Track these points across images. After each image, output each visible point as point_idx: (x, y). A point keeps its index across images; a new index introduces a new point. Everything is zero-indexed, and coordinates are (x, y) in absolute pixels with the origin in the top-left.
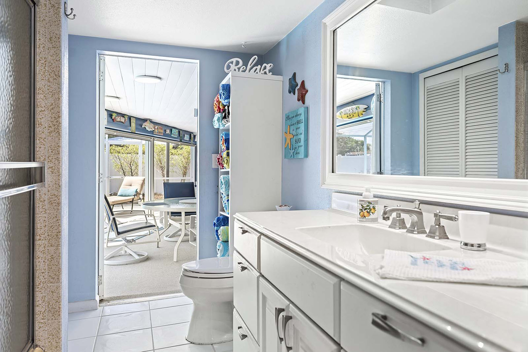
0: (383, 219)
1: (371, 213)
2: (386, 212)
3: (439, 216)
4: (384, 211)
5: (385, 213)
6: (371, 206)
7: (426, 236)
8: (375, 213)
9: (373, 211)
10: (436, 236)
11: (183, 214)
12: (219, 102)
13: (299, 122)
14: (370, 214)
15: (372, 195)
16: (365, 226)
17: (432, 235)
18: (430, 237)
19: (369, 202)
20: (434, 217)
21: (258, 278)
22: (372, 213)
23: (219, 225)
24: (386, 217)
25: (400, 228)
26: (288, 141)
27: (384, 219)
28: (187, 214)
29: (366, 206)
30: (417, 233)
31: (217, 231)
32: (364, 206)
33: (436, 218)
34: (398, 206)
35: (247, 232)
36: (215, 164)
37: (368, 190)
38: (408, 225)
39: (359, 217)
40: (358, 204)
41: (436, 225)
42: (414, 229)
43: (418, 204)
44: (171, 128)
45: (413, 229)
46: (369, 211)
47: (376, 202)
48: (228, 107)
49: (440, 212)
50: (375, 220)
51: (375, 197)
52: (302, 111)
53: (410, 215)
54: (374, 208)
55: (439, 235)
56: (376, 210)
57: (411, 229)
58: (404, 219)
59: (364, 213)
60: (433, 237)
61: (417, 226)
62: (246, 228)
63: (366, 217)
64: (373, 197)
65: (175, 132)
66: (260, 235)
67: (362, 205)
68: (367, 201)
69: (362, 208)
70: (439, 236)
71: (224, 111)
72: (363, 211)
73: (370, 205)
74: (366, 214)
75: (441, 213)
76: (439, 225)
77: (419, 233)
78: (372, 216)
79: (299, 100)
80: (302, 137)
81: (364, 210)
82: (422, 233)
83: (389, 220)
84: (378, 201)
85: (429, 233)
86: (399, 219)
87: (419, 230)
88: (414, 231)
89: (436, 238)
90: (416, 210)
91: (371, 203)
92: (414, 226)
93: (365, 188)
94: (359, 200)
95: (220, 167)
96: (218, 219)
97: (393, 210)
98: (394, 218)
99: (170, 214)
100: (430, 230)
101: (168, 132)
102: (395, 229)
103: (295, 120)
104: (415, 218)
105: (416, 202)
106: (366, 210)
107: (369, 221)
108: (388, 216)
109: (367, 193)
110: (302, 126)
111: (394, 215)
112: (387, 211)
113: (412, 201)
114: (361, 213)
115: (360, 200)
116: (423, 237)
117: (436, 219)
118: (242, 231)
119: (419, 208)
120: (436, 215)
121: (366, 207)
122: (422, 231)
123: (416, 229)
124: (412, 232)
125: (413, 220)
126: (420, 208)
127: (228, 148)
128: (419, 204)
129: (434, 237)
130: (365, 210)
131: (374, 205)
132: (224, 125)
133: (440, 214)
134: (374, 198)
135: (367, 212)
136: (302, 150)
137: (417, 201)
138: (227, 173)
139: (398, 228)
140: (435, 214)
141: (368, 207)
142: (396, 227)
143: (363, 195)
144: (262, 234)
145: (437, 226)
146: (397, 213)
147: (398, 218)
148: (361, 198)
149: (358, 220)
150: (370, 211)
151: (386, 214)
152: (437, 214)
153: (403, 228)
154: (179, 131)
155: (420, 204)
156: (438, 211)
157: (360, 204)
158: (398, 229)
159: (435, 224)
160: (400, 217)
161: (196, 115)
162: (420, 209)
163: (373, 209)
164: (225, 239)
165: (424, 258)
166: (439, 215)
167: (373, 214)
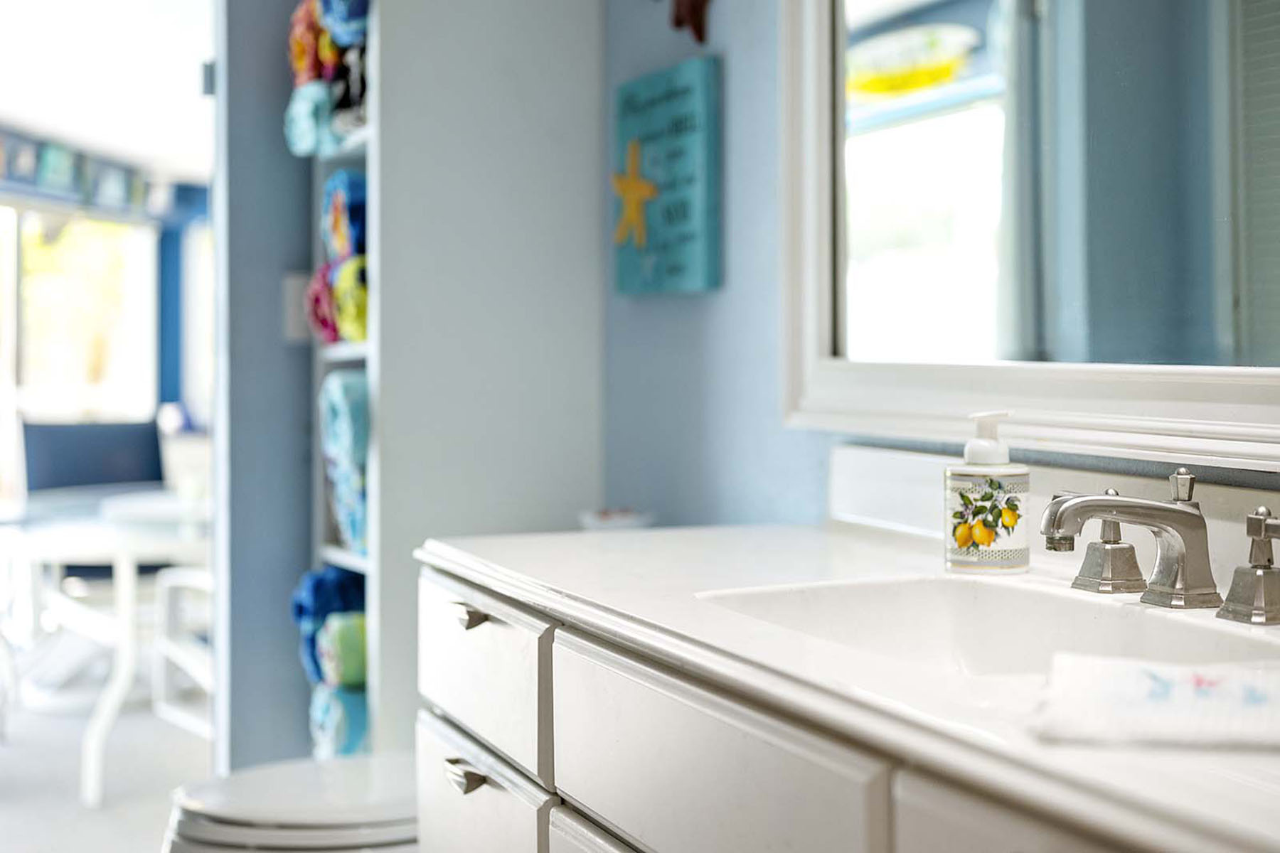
0: (1049, 548)
1: (1000, 530)
2: (1061, 518)
3: (1266, 531)
4: (1051, 516)
5: (1055, 521)
6: (1001, 499)
7: (1218, 616)
8: (1015, 527)
9: (1007, 518)
10: (1254, 612)
11: (125, 574)
12: (316, 30)
13: (679, 126)
14: (996, 533)
15: (1001, 448)
16: (975, 582)
17: (1240, 608)
18: (1231, 616)
19: (992, 481)
20: (1249, 533)
21: (543, 815)
22: (1006, 528)
23: (321, 612)
24: (1061, 538)
25: (1116, 589)
26: (631, 212)
27: (1053, 544)
28: (147, 570)
29: (978, 496)
30: (1182, 603)
31: (312, 641)
32: (971, 496)
33: (1255, 537)
34: (1107, 493)
35: (485, 618)
36: (295, 322)
37: (986, 430)
38: (1150, 573)
39: (949, 547)
40: (945, 489)
41: (1255, 567)
42: (1173, 586)
43: (1188, 485)
44: (41, 146)
45: (1167, 589)
46: (990, 518)
47: (1022, 481)
48: (363, 51)
49: (1269, 514)
50: (1017, 559)
51: (1015, 458)
52: (693, 74)
53: (1156, 529)
54: (1012, 505)
55: (1268, 608)
56: (1019, 516)
57: (1158, 588)
58: (1132, 549)
59: (971, 528)
60: (1245, 618)
61: (1183, 575)
62: (483, 603)
63: (981, 547)
64: (1007, 460)
65: (58, 169)
66: (547, 626)
67: (962, 496)
68: (984, 476)
69: (961, 509)
70: (1266, 612)
71: (341, 72)
72: (966, 522)
73: (995, 493)
74: (979, 532)
75: (1276, 518)
76: (1265, 567)
77: (1190, 604)
78: (1004, 542)
79: (678, 22)
80: (697, 195)
81: (971, 518)
82: (1204, 602)
83: (1072, 548)
84: (1027, 475)
85: (1226, 600)
86: (1113, 550)
87: (1190, 592)
88: (1171, 596)
89: (1254, 619)
90: (1179, 506)
91: (1000, 487)
92: (1174, 574)
93: (973, 419)
94: (949, 474)
95: (320, 335)
96: (319, 587)
97: (1087, 510)
98: (1092, 548)
99: (57, 573)
100: (1231, 591)
101: (25, 161)
102: (1099, 592)
103: (661, 117)
104: (1174, 539)
105: (1179, 476)
106: (981, 517)
107: (994, 565)
108: (1069, 534)
109: (985, 444)
110: (695, 146)
111: (1092, 530)
112: (1062, 514)
113: (1162, 472)
114: (961, 530)
115: (953, 475)
116: (1205, 618)
117: (1253, 540)
118: (467, 617)
119: (1190, 498)
120: (1255, 527)
121: (980, 504)
122: (1202, 596)
123: (1178, 586)
124: (1163, 600)
125: (1167, 548)
126: (1194, 500)
127: (360, 247)
128: (1193, 481)
129: (1250, 616)
130: (975, 514)
131: (1013, 495)
132: (339, 140)
133: (1269, 521)
134: (1013, 465)
135: (985, 523)
136: (696, 255)
137: (1182, 470)
138: (358, 365)
139: (1110, 588)
140: (1250, 520)
141: (988, 504)
142: (1100, 584)
143: (966, 450)
144: (556, 621)
145: (1260, 572)
146: (1104, 521)
147: (1108, 547)
148: (957, 465)
149: (946, 561)
150: (996, 521)
151: (1059, 527)
152: (1260, 520)
153: (1130, 589)
154: (80, 160)
155: (1196, 486)
156: (1262, 509)
157: (954, 490)
158: (1108, 592)
159: (1250, 562)
160: (1116, 542)
161: (209, 87)
162: (1196, 506)
163: (1011, 512)
164: (352, 677)
165: (1199, 682)
166: (1268, 526)
167: (1009, 533)
